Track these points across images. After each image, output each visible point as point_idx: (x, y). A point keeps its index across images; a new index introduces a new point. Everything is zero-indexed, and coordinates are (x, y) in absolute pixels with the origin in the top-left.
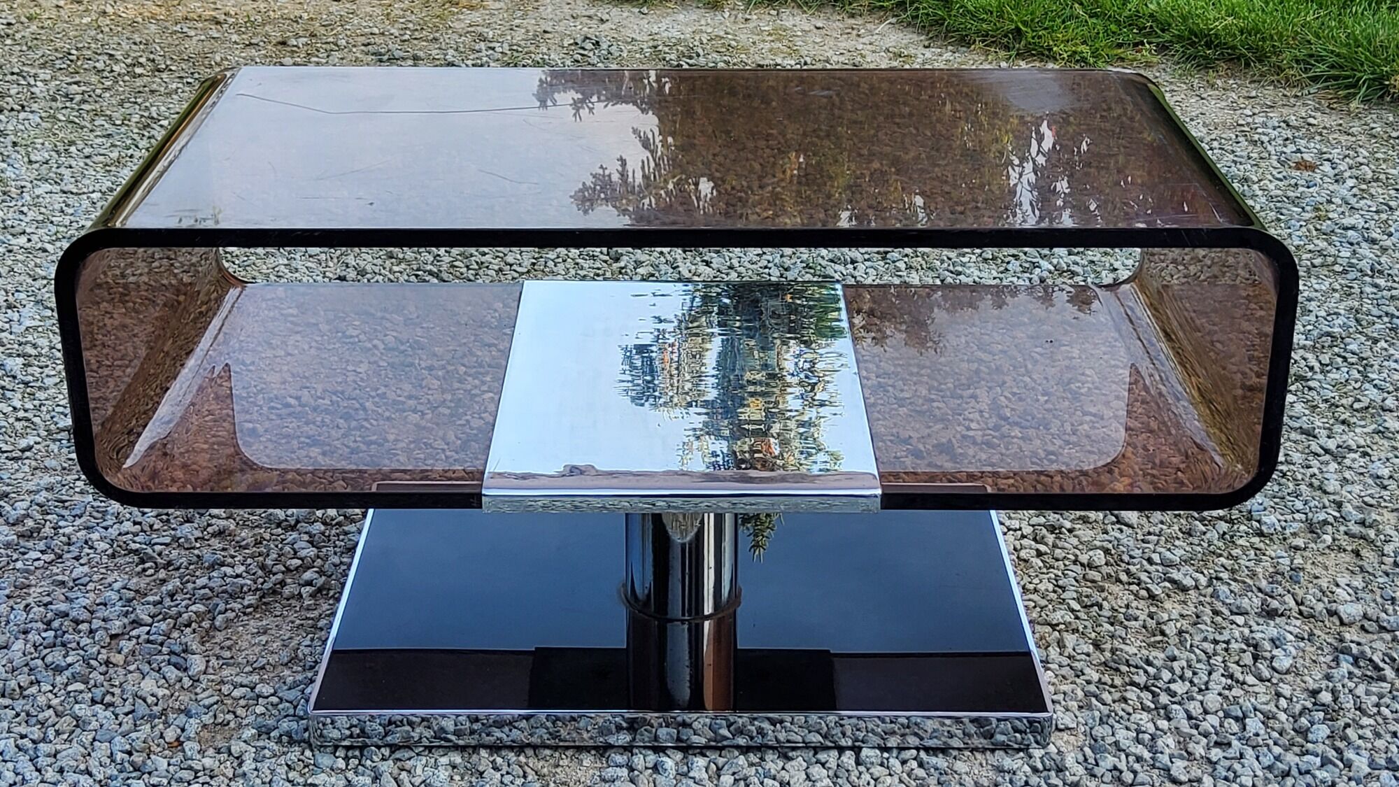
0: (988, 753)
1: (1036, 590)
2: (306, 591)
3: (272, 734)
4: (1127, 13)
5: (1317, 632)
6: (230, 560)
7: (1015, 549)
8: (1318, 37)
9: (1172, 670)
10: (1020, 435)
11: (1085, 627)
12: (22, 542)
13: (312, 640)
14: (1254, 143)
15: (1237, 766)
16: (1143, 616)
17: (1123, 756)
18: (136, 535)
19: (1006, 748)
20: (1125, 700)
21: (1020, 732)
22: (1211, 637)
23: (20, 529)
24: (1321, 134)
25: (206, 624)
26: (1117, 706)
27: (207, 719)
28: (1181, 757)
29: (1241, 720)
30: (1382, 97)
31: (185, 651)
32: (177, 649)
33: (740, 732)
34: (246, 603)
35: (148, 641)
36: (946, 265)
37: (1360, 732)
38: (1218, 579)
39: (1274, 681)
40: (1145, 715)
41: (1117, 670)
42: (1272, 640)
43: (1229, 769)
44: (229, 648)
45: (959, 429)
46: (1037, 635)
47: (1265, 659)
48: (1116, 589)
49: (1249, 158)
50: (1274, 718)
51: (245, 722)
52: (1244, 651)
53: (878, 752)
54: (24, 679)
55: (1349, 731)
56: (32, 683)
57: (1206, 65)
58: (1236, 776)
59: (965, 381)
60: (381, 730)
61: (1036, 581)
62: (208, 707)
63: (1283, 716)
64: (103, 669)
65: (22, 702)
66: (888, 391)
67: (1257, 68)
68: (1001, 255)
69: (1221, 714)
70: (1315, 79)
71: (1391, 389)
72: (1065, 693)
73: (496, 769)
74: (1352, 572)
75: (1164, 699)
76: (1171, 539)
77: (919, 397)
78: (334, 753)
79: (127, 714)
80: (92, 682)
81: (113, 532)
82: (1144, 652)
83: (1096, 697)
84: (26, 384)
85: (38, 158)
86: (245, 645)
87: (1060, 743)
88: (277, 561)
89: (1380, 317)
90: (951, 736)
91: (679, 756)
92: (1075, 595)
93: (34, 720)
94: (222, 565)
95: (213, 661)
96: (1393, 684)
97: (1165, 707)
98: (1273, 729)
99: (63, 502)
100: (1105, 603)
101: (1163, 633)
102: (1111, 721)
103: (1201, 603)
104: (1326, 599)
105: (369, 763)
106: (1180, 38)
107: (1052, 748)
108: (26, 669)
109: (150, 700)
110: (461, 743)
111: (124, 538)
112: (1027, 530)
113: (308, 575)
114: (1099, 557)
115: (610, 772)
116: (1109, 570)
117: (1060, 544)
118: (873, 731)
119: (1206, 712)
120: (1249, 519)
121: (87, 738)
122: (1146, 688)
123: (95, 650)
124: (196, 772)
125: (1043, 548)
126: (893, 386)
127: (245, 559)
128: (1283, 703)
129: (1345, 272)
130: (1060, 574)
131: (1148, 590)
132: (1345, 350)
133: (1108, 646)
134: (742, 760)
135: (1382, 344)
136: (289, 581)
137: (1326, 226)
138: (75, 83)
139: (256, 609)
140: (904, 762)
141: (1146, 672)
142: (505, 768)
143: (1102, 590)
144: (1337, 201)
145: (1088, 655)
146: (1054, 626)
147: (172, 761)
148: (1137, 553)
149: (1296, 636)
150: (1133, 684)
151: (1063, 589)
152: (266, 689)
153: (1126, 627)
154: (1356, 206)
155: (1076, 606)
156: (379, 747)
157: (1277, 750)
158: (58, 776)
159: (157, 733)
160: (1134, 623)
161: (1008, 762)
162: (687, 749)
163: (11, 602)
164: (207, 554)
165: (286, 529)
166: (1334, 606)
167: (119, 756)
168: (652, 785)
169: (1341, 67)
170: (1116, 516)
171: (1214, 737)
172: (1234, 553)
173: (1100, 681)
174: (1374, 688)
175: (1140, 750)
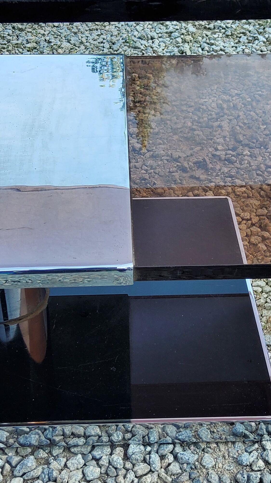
0: (230, 444)
10: (249, 153)
36: (205, 40)
45: (210, 150)
46: (264, 319)
53: (142, 447)
59: (214, 116)
66: (167, 124)
68: (236, 33)
77: (186, 127)
126: (170, 120)
140: (162, 457)
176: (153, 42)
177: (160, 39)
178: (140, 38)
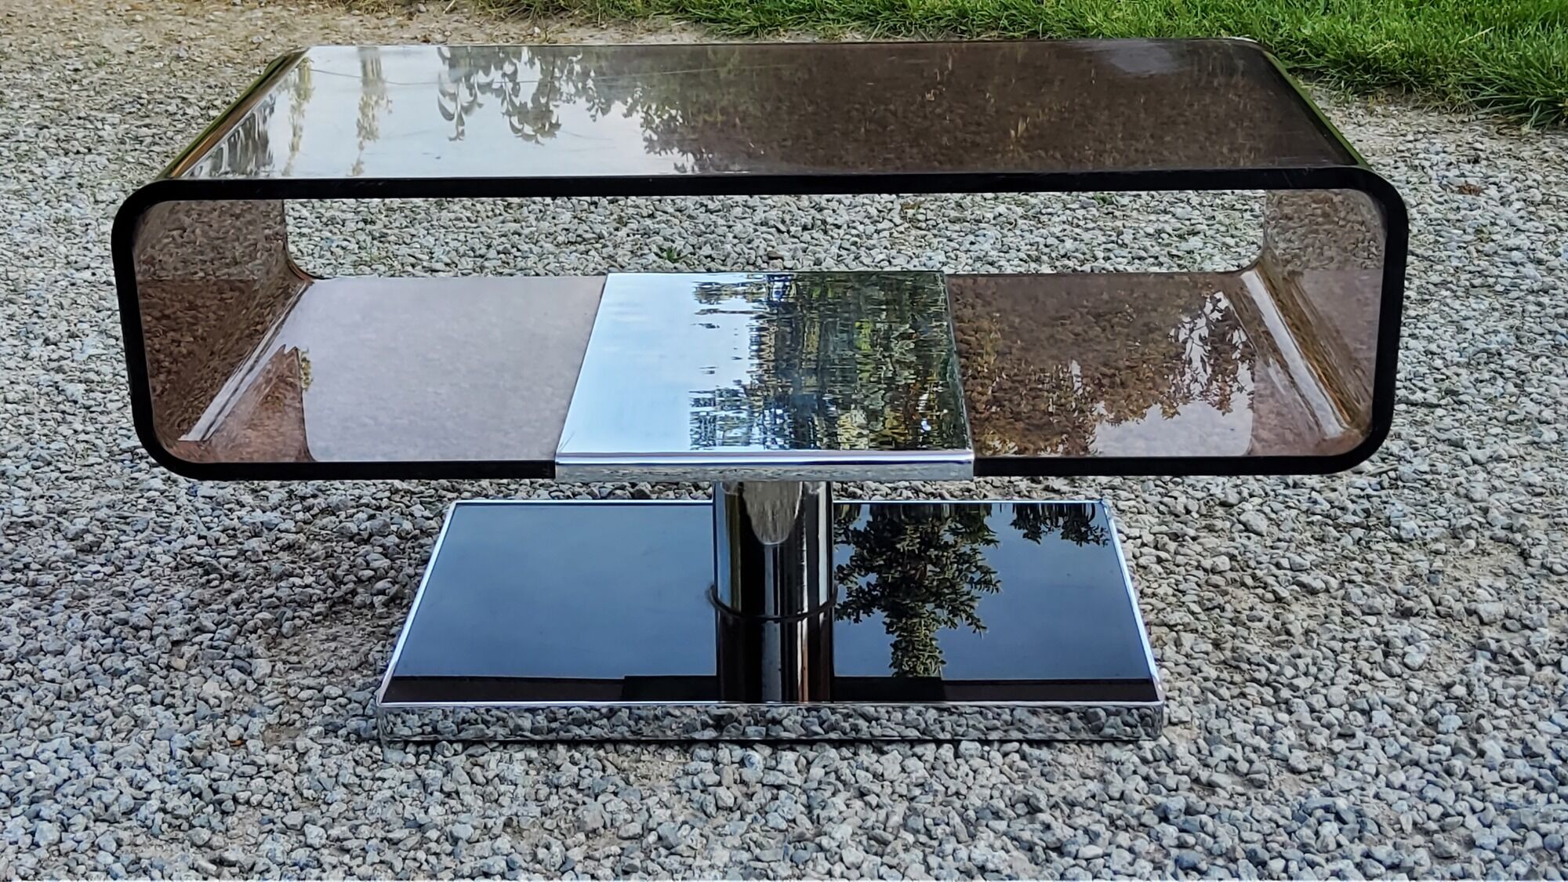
0: (1096, 745)
1: (1154, 595)
2: (378, 600)
3: (340, 732)
4: (1278, 39)
5: (1454, 630)
6: (298, 571)
7: (1134, 557)
8: (1486, 60)
9: (1296, 667)
11: (1205, 628)
12: (81, 556)
13: (384, 646)
14: (1415, 168)
15: (1360, 755)
16: (1268, 618)
17: (1239, 747)
18: (201, 548)
19: (1114, 741)
20: (1243, 695)
21: (1131, 726)
22: (1339, 636)
23: (79, 543)
24: (1487, 159)
25: (273, 631)
26: (1236, 702)
27: (272, 719)
28: (1302, 748)
29: (1367, 713)
30: (1556, 122)
31: (250, 656)
32: (242, 654)
33: (833, 728)
34: (315, 611)
35: (212, 647)
37: (1495, 722)
38: (1351, 582)
39: (1405, 676)
40: (1265, 709)
41: (1237, 667)
42: (1406, 639)
43: (1352, 759)
44: (297, 654)
46: (1154, 636)
47: (1396, 655)
48: (1241, 593)
49: (1408, 182)
50: (1403, 710)
51: (311, 722)
52: (1374, 648)
53: (978, 745)
54: (81, 683)
55: (1482, 721)
56: (88, 687)
57: (1364, 91)
58: (1359, 764)
60: (454, 727)
61: (1155, 585)
62: (273, 708)
63: (1413, 709)
64: (164, 672)
65: (78, 703)
67: (1418, 94)
69: (1346, 707)
70: (1483, 104)
71: (1549, 401)
72: (1180, 690)
73: (575, 764)
74: (1496, 575)
75: (1285, 693)
76: (1301, 546)
78: (404, 750)
79: (187, 714)
80: (152, 685)
81: (177, 546)
82: (1269, 651)
83: (1214, 693)
84: (88, 408)
85: (104, 198)
86: (313, 651)
87: (1172, 736)
88: (348, 572)
89: (1542, 335)
90: (1057, 730)
91: (768, 751)
92: (1196, 598)
93: (90, 720)
94: (291, 575)
95: (279, 665)
96: (1532, 677)
97: (1286, 702)
98: (1401, 721)
99: (126, 518)
100: (1228, 606)
101: (1288, 633)
102: (1228, 715)
103: (1331, 605)
104: (1465, 599)
105: (440, 758)
106: (1336, 63)
107: (1163, 741)
108: (84, 673)
109: (212, 701)
110: (537, 738)
111: (188, 551)
112: (1148, 538)
113: (380, 585)
114: (1224, 563)
115: (693, 766)
116: (1234, 575)
117: (1182, 550)
118: (974, 726)
119: (1330, 705)
120: (1387, 526)
121: (145, 736)
122: (1268, 684)
123: (155, 654)
124: (259, 766)
125: (1163, 555)
127: (315, 570)
128: (1413, 697)
129: (1507, 291)
130: (1181, 578)
131: (1274, 592)
132: (1502, 366)
133: (1229, 645)
134: (833, 753)
135: (1544, 360)
136: (360, 590)
137: (1488, 247)
138: (146, 126)
139: (325, 618)
141: (1268, 669)
142: (583, 763)
143: (1226, 593)
144: (1503, 223)
145: (1207, 653)
146: (1171, 627)
147: (235, 757)
148: (1265, 559)
149: (1431, 635)
150: (1254, 680)
151: (1184, 593)
152: (335, 691)
153: (1249, 628)
154: (1523, 227)
155: (1196, 608)
156: (451, 742)
157: (1404, 740)
158: (115, 772)
159: (219, 731)
160: (1257, 624)
161: (1115, 753)
162: (776, 744)
163: (68, 612)
164: (275, 567)
165: (359, 544)
166: (1473, 606)
167: (179, 753)
168: (737, 777)
169: (1512, 91)
170: (1244, 525)
171: (1337, 729)
172: (1369, 557)
173: (1218, 678)
174: (1512, 681)
175: (1258, 741)
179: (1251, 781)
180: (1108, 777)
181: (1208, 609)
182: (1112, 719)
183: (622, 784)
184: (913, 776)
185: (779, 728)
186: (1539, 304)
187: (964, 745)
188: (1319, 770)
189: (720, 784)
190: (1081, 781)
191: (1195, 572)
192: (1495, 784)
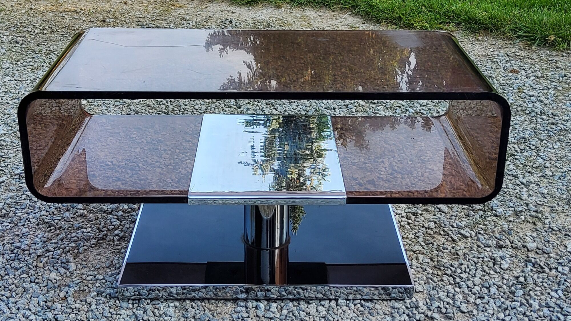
0: (388, 301)
1: (407, 238)
2: (116, 238)
3: (103, 295)
4: (443, 11)
5: (518, 254)
6: (85, 226)
7: (399, 222)
8: (519, 20)
9: (461, 269)
10: (401, 177)
11: (427, 252)
12: (1, 219)
13: (119, 257)
14: (494, 62)
15: (487, 306)
16: (450, 248)
17: (442, 302)
18: (47, 216)
19: (395, 299)
20: (442, 280)
21: (401, 293)
22: (476, 256)
24: (520, 59)
25: (76, 251)
26: (439, 283)
27: (77, 288)
28: (465, 303)
29: (488, 288)
30: (545, 44)
31: (67, 262)
32: (64, 261)
33: (290, 293)
34: (92, 243)
35: (53, 258)
36: (371, 110)
37: (535, 293)
38: (479, 233)
39: (502, 273)
40: (450, 286)
41: (439, 269)
42: (501, 257)
43: (484, 307)
44: (85, 261)
45: (376, 174)
46: (408, 256)
47: (498, 264)
48: (439, 237)
49: (492, 68)
50: (501, 287)
51: (92, 290)
52: (490, 261)
53: (345, 301)
54: (3, 273)
55: (531, 292)
56: (6, 274)
57: (475, 31)
58: (486, 310)
59: (378, 156)
60: (147, 293)
61: (407, 234)
62: (77, 284)
63: (505, 287)
64: (35, 269)
66: (348, 160)
67: (495, 32)
68: (393, 106)
69: (480, 286)
70: (518, 37)
71: (548, 159)
72: (419, 278)
73: (193, 308)
74: (532, 231)
75: (458, 280)
76: (460, 218)
77: (361, 162)
78: (128, 302)
79: (44, 287)
80: (30, 274)
81: (38, 215)
82: (450, 262)
83: (431, 279)
84: (2, 156)
85: (5, 67)
86: (92, 259)
87: (417, 297)
88: (104, 226)
89: (544, 131)
90: (374, 295)
91: (266, 303)
92: (423, 240)
93: (7, 289)
94: (82, 228)
95: (79, 266)
96: (548, 274)
97: (458, 283)
98: (501, 292)
99: (18, 203)
100: (435, 243)
101: (458, 254)
102: (437, 289)
103: (473, 243)
104: (522, 241)
105: (142, 305)
106: (465, 21)
107: (414, 299)
108: (4, 269)
109: (54, 281)
110: (179, 297)
111: (42, 217)
112: (404, 214)
113: (117, 232)
114: (432, 225)
115: (238, 309)
116: (436, 230)
117: (417, 220)
118: (343, 293)
119: (475, 285)
121: (29, 296)
122: (451, 276)
123: (31, 261)
124: (73, 309)
125: (410, 221)
126: (351, 158)
127: (91, 225)
128: (505, 281)
129: (530, 113)
130: (417, 231)
131: (451, 237)
132: (530, 144)
133: (436, 259)
134: (291, 304)
135: (545, 142)
136: (109, 234)
137: (522, 95)
138: (20, 37)
139: (96, 245)
140: (355, 305)
141: (451, 269)
142: (196, 308)
143: (433, 238)
144: (527, 85)
145: (428, 263)
146: (414, 252)
147: (63, 305)
148: (447, 223)
149: (510, 256)
150: (446, 274)
151: (418, 237)
152: (101, 277)
153: (443, 252)
154: (535, 87)
155: (423, 244)
156: (146, 299)
158: (17, 311)
159: (57, 294)
160: (446, 250)
161: (396, 305)
162: (269, 300)
164: (76, 224)
165: (107, 214)
166: (525, 244)
167: (42, 303)
168: (255, 314)
169: (529, 32)
170: (439, 209)
171: (478, 295)
172: (486, 223)
173: (433, 273)
174: (541, 276)
175: (448, 300)
176: (335, 111)
177: (340, 109)
178: (326, 108)
179: (447, 316)
180: (394, 315)
181: (427, 244)
182: (394, 290)
183: (211, 317)
184: (321, 314)
185: (270, 293)
186: (542, 119)
187: (340, 301)
188: (472, 312)
189: (248, 317)
190: (383, 316)
191: (422, 229)
192: (537, 318)
